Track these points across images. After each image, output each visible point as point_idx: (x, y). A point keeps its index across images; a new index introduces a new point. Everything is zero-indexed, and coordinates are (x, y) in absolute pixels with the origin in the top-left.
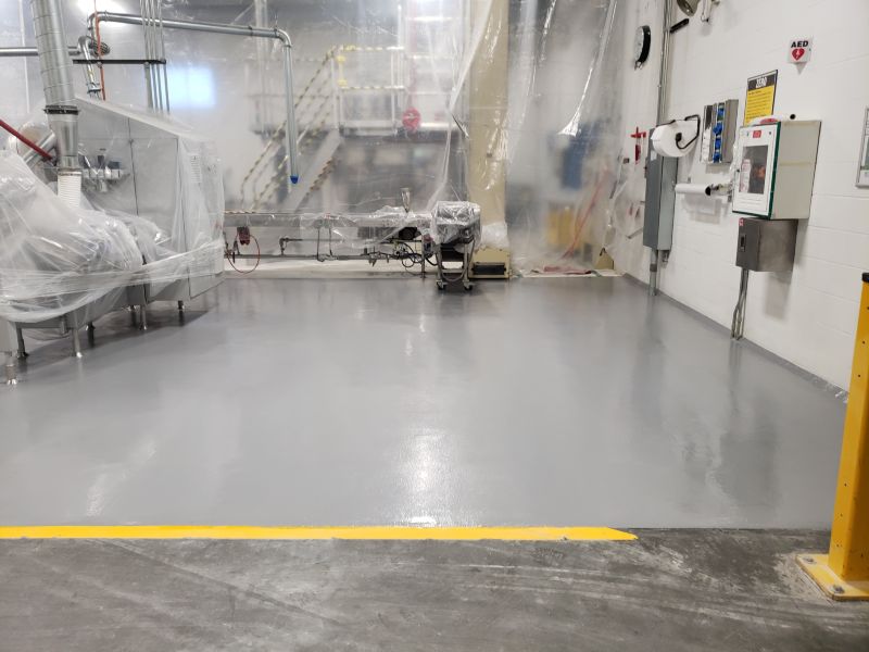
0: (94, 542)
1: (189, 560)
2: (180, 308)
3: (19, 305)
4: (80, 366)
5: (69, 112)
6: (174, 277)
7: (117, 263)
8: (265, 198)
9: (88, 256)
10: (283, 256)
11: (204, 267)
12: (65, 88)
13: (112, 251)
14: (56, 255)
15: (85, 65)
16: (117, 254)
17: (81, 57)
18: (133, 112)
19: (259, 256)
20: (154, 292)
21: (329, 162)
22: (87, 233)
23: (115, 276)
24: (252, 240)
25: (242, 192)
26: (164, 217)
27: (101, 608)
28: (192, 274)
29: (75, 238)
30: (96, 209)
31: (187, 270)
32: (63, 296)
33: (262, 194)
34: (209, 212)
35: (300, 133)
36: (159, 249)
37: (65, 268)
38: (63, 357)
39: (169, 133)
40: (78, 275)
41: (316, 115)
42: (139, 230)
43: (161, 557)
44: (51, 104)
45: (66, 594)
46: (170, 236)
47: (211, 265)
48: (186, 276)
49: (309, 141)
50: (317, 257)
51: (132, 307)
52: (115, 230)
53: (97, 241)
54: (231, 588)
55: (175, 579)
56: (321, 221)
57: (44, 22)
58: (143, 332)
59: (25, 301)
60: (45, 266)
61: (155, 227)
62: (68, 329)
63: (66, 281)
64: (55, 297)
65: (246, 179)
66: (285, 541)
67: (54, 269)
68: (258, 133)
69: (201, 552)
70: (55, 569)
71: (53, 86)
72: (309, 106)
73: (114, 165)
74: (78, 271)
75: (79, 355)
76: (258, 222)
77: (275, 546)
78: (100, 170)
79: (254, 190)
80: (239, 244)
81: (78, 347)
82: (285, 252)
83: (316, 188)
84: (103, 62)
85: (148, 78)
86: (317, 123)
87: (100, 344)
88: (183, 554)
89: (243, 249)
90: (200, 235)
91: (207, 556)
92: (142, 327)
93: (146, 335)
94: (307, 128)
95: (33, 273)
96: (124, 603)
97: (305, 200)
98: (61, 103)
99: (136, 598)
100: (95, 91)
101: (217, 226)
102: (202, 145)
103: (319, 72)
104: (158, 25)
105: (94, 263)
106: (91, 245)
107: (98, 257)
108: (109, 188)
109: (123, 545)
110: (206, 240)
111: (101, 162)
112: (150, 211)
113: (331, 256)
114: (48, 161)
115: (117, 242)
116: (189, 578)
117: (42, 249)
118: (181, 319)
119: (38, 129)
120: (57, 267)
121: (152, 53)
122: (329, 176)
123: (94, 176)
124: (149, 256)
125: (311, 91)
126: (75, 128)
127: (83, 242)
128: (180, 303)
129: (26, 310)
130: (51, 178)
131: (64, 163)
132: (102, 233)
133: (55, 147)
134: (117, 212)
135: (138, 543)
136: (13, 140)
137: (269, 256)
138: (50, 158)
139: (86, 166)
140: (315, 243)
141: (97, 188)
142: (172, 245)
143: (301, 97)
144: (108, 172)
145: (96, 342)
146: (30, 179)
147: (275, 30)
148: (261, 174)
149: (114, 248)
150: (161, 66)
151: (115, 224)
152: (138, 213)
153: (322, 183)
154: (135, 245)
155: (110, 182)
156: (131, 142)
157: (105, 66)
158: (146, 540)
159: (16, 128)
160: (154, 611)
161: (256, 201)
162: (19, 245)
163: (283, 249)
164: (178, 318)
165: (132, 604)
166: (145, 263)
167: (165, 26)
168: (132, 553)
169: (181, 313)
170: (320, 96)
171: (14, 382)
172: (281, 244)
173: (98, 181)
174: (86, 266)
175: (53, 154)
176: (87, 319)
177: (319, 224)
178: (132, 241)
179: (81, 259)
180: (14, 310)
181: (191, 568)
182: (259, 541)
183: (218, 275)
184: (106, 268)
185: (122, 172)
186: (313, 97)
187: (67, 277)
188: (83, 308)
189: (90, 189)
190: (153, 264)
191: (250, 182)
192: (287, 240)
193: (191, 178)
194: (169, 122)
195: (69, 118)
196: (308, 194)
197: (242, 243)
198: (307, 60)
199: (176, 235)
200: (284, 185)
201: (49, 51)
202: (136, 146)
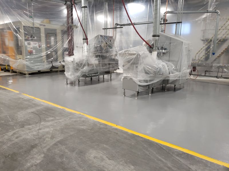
0: (154, 142)
1: (177, 155)
2: (175, 87)
3: (140, 81)
4: (150, 97)
5: (157, 36)
6: (176, 78)
7: (163, 73)
8: (202, 59)
9: (157, 71)
10: (205, 76)
11: (184, 77)
12: (158, 30)
13: (162, 71)
14: (149, 70)
15: (161, 25)
16: (163, 71)
17: (161, 23)
18: (172, 36)
19: (198, 75)
20: (170, 82)
21: (225, 49)
22: (157, 65)
23: (161, 77)
24: (196, 70)
25: (195, 57)
26: (176, 63)
27: (155, 159)
28: (180, 78)
29: (154, 67)
30: (159, 60)
31: (179, 77)
32: (149, 80)
33: (201, 58)
34: (188, 62)
35: (217, 40)
36: (173, 71)
37: (151, 74)
38: (146, 94)
39: (180, 41)
40: (153, 75)
41: (224, 35)
42: (169, 66)
43: (170, 152)
44: (154, 34)
45: (148, 153)
46: (176, 68)
47: (185, 77)
48: (179, 79)
49: (219, 43)
50: (217, 77)
51: (163, 85)
52: (163, 65)
53: (159, 68)
54: (190, 168)
55: (174, 159)
56: (220, 66)
57: (156, 15)
58: (165, 91)
59: (141, 80)
60: (147, 73)
61: (173, 65)
62: (149, 88)
63: (150, 77)
64: (147, 80)
65: (197, 53)
66: (206, 160)
67: (148, 74)
68: (203, 40)
69: (181, 155)
70: (145, 146)
71: (155, 30)
72: (221, 32)
73: (165, 49)
74: (154, 75)
75: (150, 94)
76: (199, 66)
77: (203, 161)
78: (162, 50)
79: (199, 57)
80: (192, 71)
81: (150, 92)
82: (206, 75)
83: (219, 57)
84: (166, 24)
85: (176, 27)
86: (224, 37)
87: (154, 93)
88: (176, 153)
89: (193, 73)
90: (184, 68)
91: (182, 156)
92: (165, 90)
93: (166, 92)
94: (220, 39)
95: (144, 74)
96: (161, 160)
97: (215, 60)
98: (156, 34)
99: (164, 160)
100: (163, 31)
101: (189, 66)
102: (189, 44)
103: (227, 22)
104: (181, 13)
105: (157, 73)
106: (158, 69)
107: (159, 72)
108: (163, 55)
109: (160, 145)
110: (186, 69)
111: (162, 48)
112: (172, 61)
113: (221, 77)
114: (151, 48)
115: (163, 68)
116: (177, 160)
117: (147, 69)
118: (175, 90)
119: (150, 40)
120: (149, 73)
121: (179, 20)
122: (225, 53)
123: (160, 52)
124: (170, 73)
125: (223, 28)
126: (158, 40)
127: (156, 68)
128: (175, 85)
129: (141, 82)
130: (151, 52)
131: (154, 49)
132: (160, 66)
133: (153, 45)
134: (164, 61)
135: (164, 146)
136: (144, 43)
137: (200, 75)
138: (151, 47)
139: (158, 49)
140: (217, 73)
141: (160, 55)
142: (177, 70)
143: (219, 30)
144: (163, 51)
145: (153, 92)
146: (147, 52)
147: (215, 11)
148: (202, 52)
149: (163, 70)
150: (180, 24)
151: (164, 64)
152: (169, 61)
153: (222, 55)
154: (168, 70)
155: (164, 53)
156: (170, 43)
157: (166, 25)
158: (166, 146)
159: (145, 40)
160: (168, 166)
161: (199, 59)
162: (142, 67)
163: (205, 74)
164: (174, 89)
165: (163, 162)
166: (169, 74)
167: (183, 13)
168: (162, 148)
169: (175, 88)
170: (226, 29)
171: (136, 98)
172: (205, 72)
173: (161, 53)
174: (156, 73)
175: (152, 46)
176: (153, 86)
177: (219, 67)
178: (167, 68)
179: (155, 72)
180: (139, 82)
181: (178, 158)
182: (198, 158)
183: (187, 79)
184: (160, 75)
185: (167, 51)
186: (223, 29)
187: (151, 76)
188: (153, 84)
189: (159, 55)
190: (171, 75)
191: (198, 54)
192: (207, 71)
193: (185, 52)
194: (180, 38)
195: (157, 38)
196: (216, 58)
197: (193, 71)
198: (223, 18)
199: (178, 68)
200: (209, 55)
201: (156, 22)
202: (172, 44)
